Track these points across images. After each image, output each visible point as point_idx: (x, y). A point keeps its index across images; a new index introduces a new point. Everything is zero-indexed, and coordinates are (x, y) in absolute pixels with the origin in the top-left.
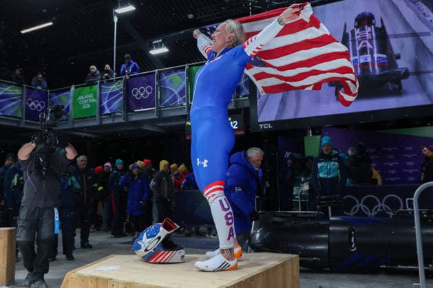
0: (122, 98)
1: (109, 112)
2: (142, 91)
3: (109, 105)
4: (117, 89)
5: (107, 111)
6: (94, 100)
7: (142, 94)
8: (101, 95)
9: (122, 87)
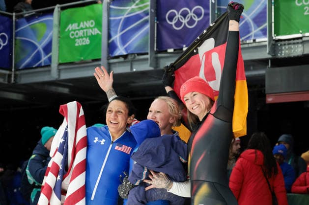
0: (148, 26)
1: (125, 53)
2: (184, 15)
3: (124, 39)
4: (138, 12)
5: (121, 51)
6: (96, 31)
7: (185, 21)
8: (109, 22)
9: (149, 8)
